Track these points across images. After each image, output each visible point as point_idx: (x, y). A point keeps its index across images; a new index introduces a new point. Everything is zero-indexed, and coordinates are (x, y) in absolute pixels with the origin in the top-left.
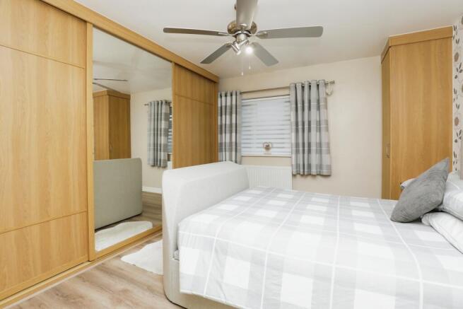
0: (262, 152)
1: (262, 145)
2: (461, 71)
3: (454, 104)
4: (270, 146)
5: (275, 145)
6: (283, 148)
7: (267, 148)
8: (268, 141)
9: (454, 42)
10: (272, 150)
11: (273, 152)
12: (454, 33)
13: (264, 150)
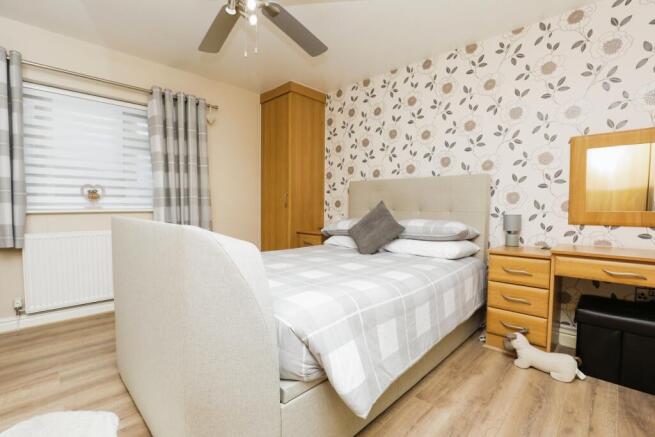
0: (82, 204)
1: (77, 191)
2: (335, 135)
3: (326, 162)
4: (100, 192)
5: (108, 192)
6: (123, 196)
7: (93, 195)
8: (94, 183)
9: (327, 109)
10: (102, 201)
11: (105, 203)
12: (327, 101)
13: (83, 200)
